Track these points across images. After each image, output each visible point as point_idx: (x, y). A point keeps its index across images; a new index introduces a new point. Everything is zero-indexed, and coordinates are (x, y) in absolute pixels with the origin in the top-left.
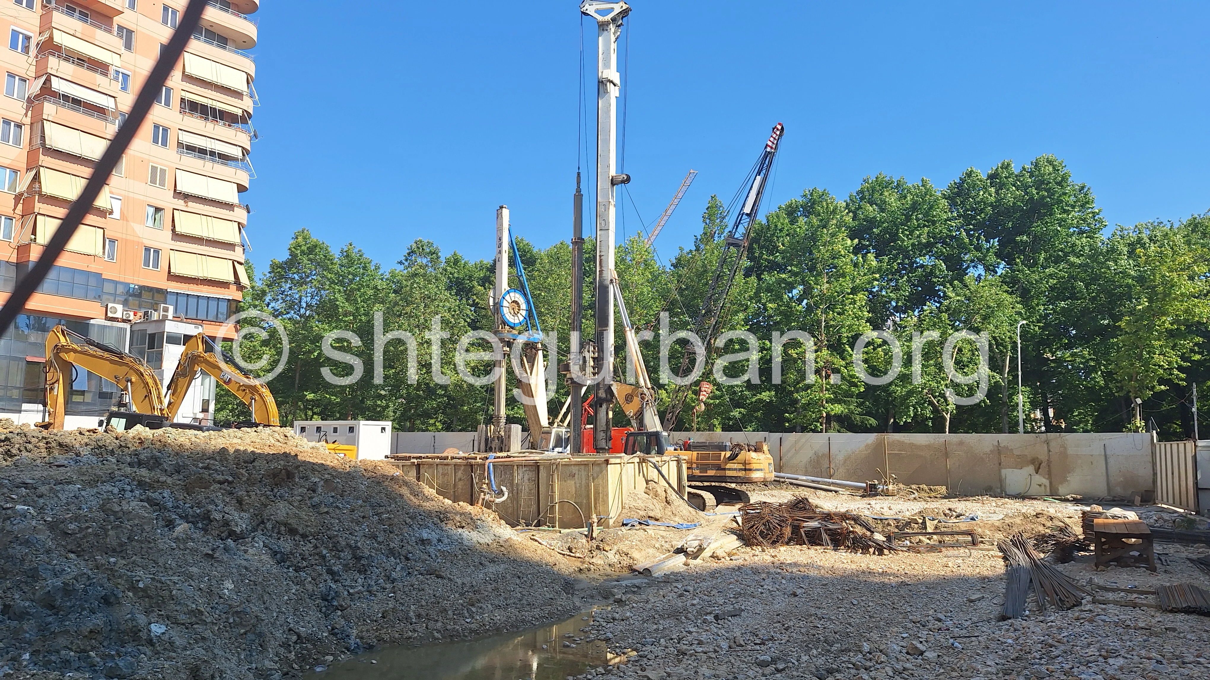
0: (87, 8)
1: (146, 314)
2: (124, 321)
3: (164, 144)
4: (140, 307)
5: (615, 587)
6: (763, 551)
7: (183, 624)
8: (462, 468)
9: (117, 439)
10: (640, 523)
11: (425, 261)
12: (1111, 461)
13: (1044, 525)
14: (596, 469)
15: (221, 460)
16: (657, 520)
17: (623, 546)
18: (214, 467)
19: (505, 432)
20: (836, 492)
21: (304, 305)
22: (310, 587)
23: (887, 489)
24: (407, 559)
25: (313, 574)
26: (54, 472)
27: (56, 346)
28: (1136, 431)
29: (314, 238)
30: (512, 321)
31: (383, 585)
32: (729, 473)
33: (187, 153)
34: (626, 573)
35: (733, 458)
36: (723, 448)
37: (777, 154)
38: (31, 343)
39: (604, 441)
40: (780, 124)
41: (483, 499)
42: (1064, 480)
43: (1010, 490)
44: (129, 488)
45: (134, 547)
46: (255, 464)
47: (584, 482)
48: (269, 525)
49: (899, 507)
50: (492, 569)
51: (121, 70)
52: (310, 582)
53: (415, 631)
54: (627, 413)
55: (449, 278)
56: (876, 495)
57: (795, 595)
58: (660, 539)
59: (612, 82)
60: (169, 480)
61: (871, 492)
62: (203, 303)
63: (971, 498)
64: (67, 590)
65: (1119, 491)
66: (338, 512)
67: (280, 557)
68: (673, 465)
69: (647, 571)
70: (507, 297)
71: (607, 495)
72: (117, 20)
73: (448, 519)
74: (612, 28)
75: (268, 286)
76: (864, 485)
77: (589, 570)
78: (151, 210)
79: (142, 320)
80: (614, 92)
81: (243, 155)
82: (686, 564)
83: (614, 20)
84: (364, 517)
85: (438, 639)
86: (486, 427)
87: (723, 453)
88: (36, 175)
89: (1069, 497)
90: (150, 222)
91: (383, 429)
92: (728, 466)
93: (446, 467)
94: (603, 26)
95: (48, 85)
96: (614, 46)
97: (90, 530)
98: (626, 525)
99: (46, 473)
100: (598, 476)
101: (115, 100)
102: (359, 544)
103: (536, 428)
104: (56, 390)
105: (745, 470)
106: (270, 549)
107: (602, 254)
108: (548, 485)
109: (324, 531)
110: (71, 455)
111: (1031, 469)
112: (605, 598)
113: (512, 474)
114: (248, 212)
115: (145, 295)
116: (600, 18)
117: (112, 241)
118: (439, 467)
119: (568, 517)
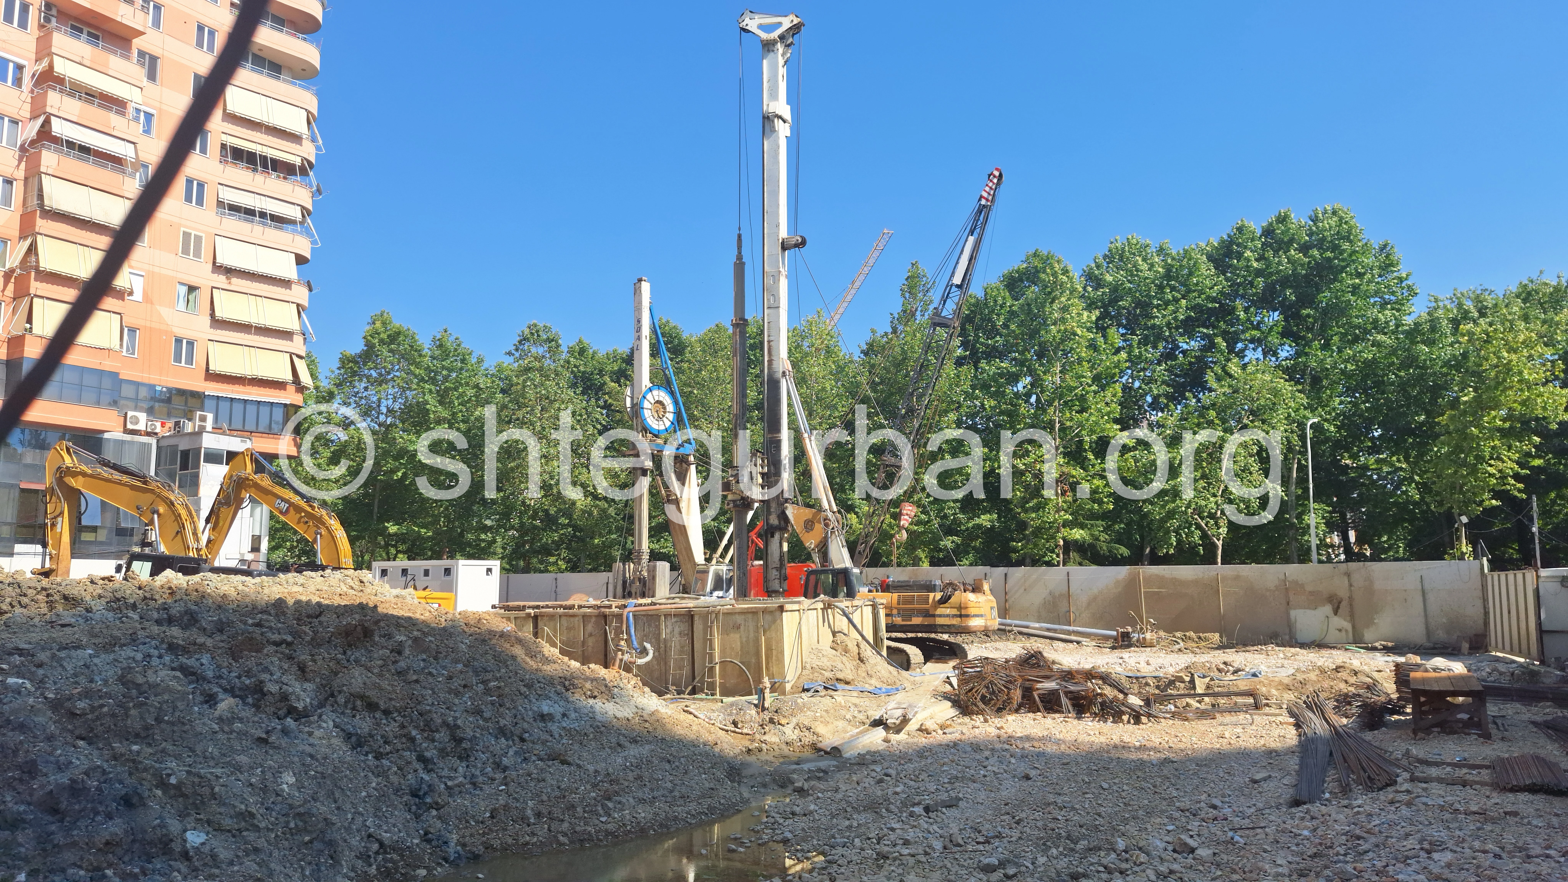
0: (97, 28)
1: (177, 424)
2: (148, 434)
3: (200, 202)
4: (169, 415)
5: (794, 771)
6: (986, 721)
7: (229, 831)
8: (593, 619)
9: (140, 588)
10: (826, 688)
11: (541, 350)
12: (1431, 597)
13: (1346, 682)
14: (768, 617)
15: (277, 615)
16: (847, 683)
17: (805, 719)
18: (267, 624)
19: (649, 571)
20: (1078, 643)
21: (384, 410)
22: (394, 779)
23: (1144, 639)
24: (523, 740)
25: (399, 762)
26: (56, 634)
27: (60, 468)
28: (1462, 557)
29: (397, 323)
30: (656, 427)
31: (491, 775)
32: (940, 621)
33: (230, 215)
34: (808, 753)
35: (944, 600)
36: (931, 588)
37: (994, 208)
38: (27, 466)
39: (777, 581)
40: (997, 169)
41: (621, 660)
42: (1370, 623)
43: (1301, 637)
44: (156, 653)
45: (163, 731)
46: (322, 618)
47: (752, 635)
48: (341, 699)
49: (1160, 661)
50: (633, 751)
51: (142, 108)
52: (396, 773)
53: (533, 834)
54: (807, 545)
55: (572, 372)
56: (1129, 646)
57: (1027, 778)
58: (852, 708)
59: (780, 117)
60: (209, 642)
61: (1123, 642)
62: (251, 410)
63: (1252, 648)
64: (75, 790)
65: (1441, 635)
66: (430, 679)
67: (355, 741)
68: (868, 611)
69: (835, 752)
70: (649, 396)
71: (782, 652)
72: (137, 43)
73: (575, 687)
74: (780, 48)
75: (338, 385)
76: (1115, 633)
77: (760, 750)
78: (183, 290)
79: (172, 432)
80: (783, 130)
81: (303, 216)
82: (886, 740)
83: (782, 37)
84: (465, 686)
85: (564, 844)
86: (624, 565)
87: (932, 595)
88: (31, 245)
89: (1377, 644)
90: (182, 305)
91: (489, 570)
92: (939, 611)
93: (572, 619)
94: (768, 46)
95: (47, 128)
96: (782, 71)
97: (105, 709)
98: (808, 690)
99: (46, 636)
100: (770, 627)
101: (136, 148)
102: (459, 722)
103: (689, 566)
104: (59, 526)
105: (961, 616)
106: (342, 730)
107: (771, 338)
108: (705, 640)
109: (413, 705)
110: (80, 609)
111: (1328, 609)
112: (782, 787)
113: (658, 627)
114: (310, 290)
115: (177, 401)
116: (764, 36)
117: (132, 331)
118: (563, 618)
119: (732, 681)
